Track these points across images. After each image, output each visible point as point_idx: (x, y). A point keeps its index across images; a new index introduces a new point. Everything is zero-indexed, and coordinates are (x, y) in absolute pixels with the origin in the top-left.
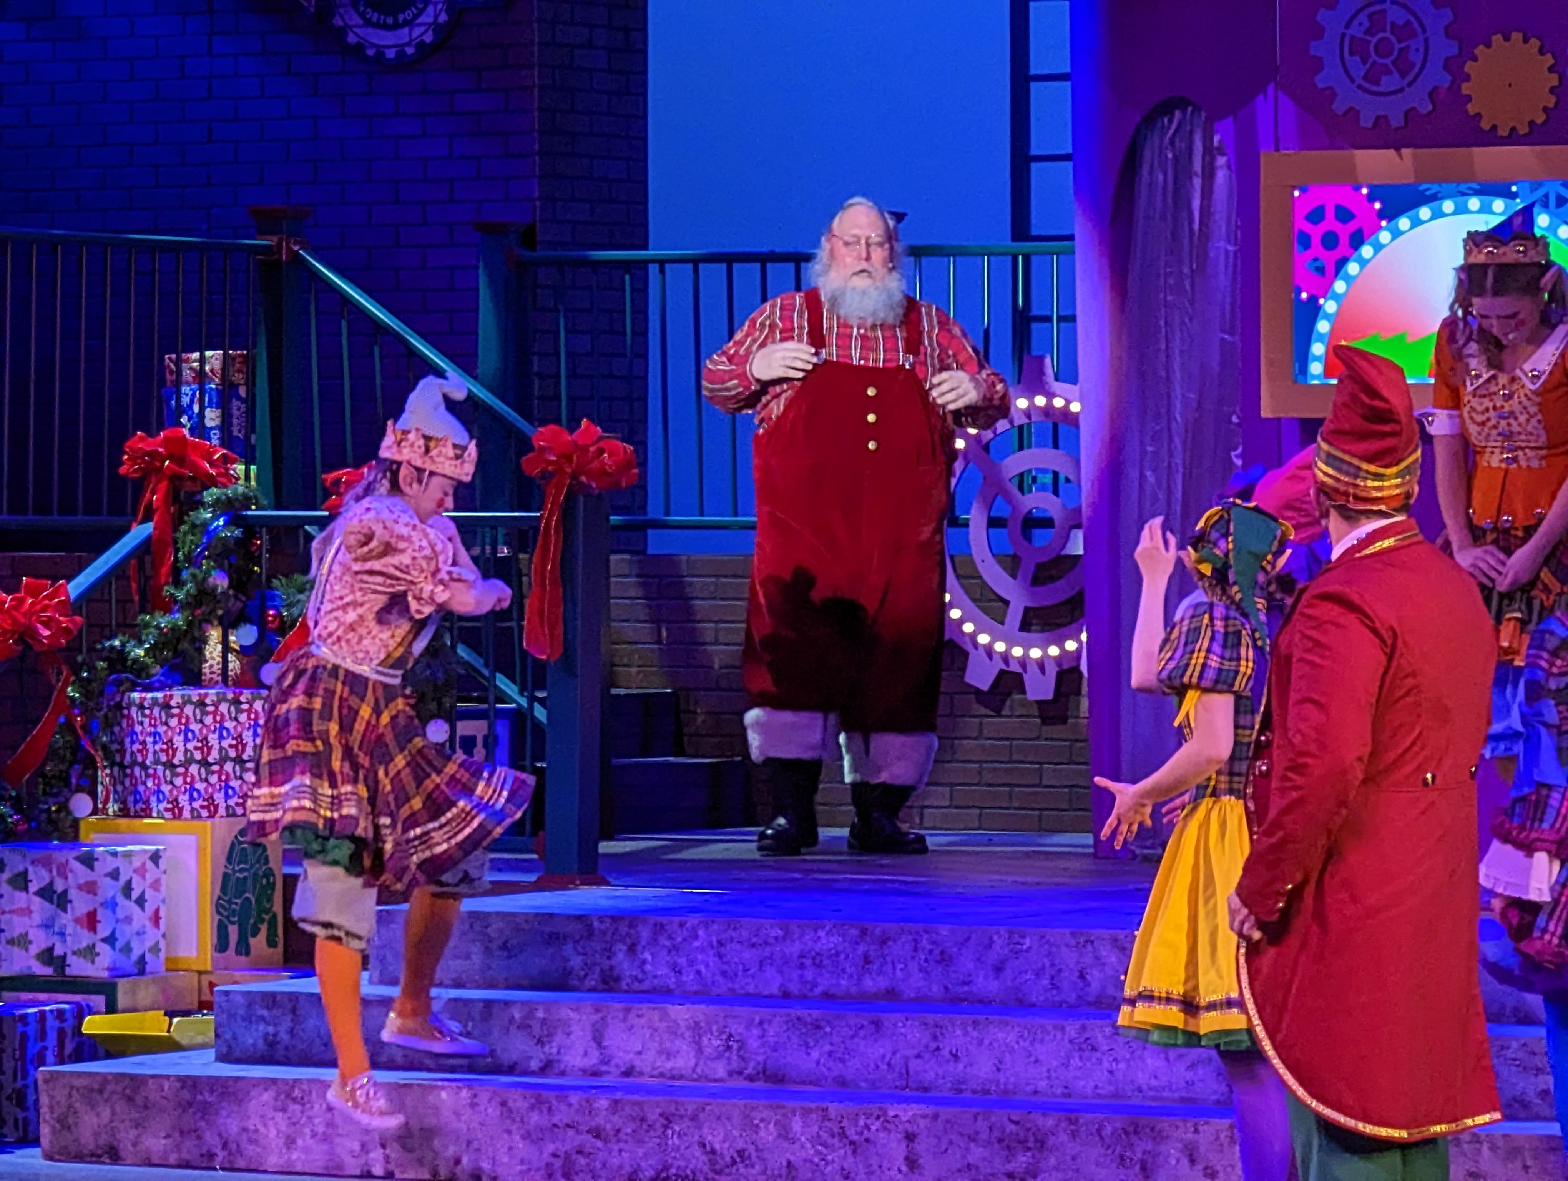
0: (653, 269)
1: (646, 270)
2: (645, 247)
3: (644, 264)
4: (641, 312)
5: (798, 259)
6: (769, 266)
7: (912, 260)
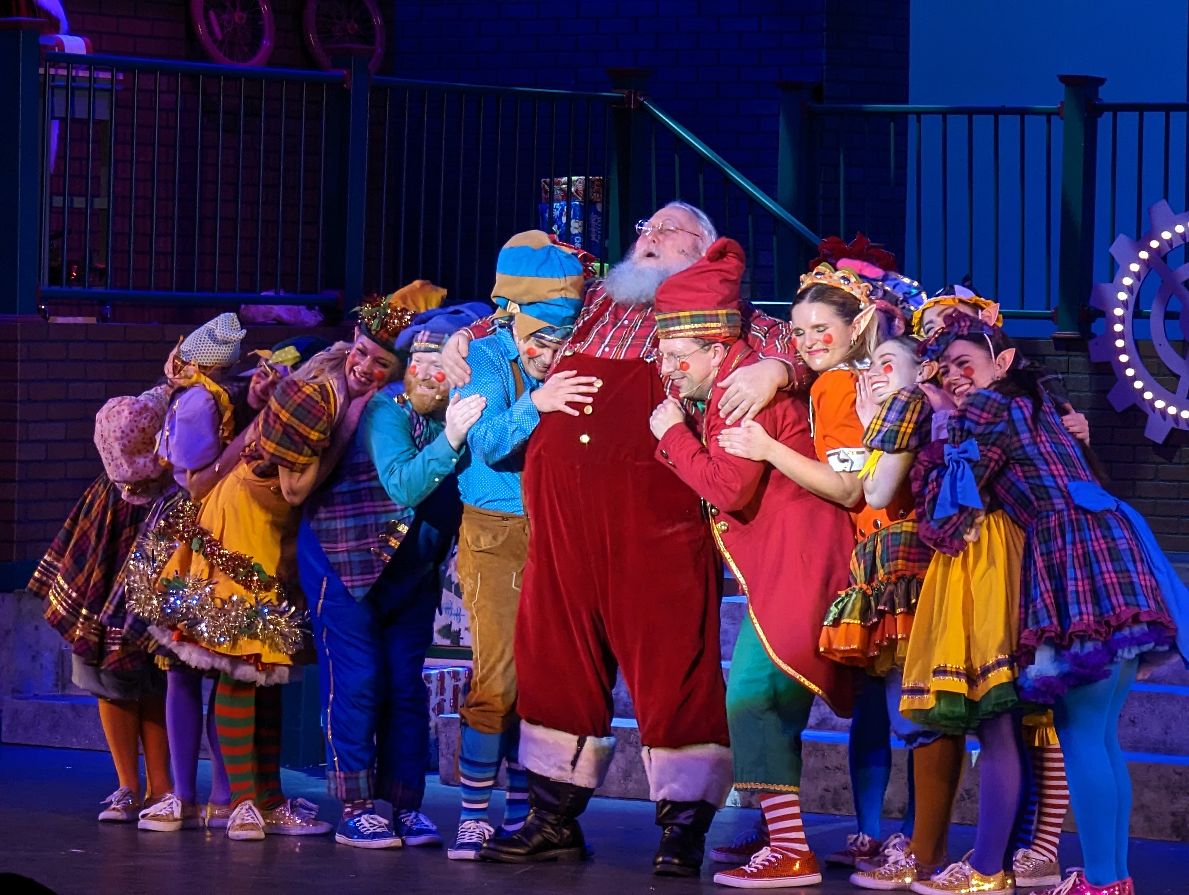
0: (912, 118)
1: (907, 119)
2: (907, 103)
3: (905, 114)
4: (902, 151)
5: (1023, 112)
6: (1001, 117)
7: (1110, 114)
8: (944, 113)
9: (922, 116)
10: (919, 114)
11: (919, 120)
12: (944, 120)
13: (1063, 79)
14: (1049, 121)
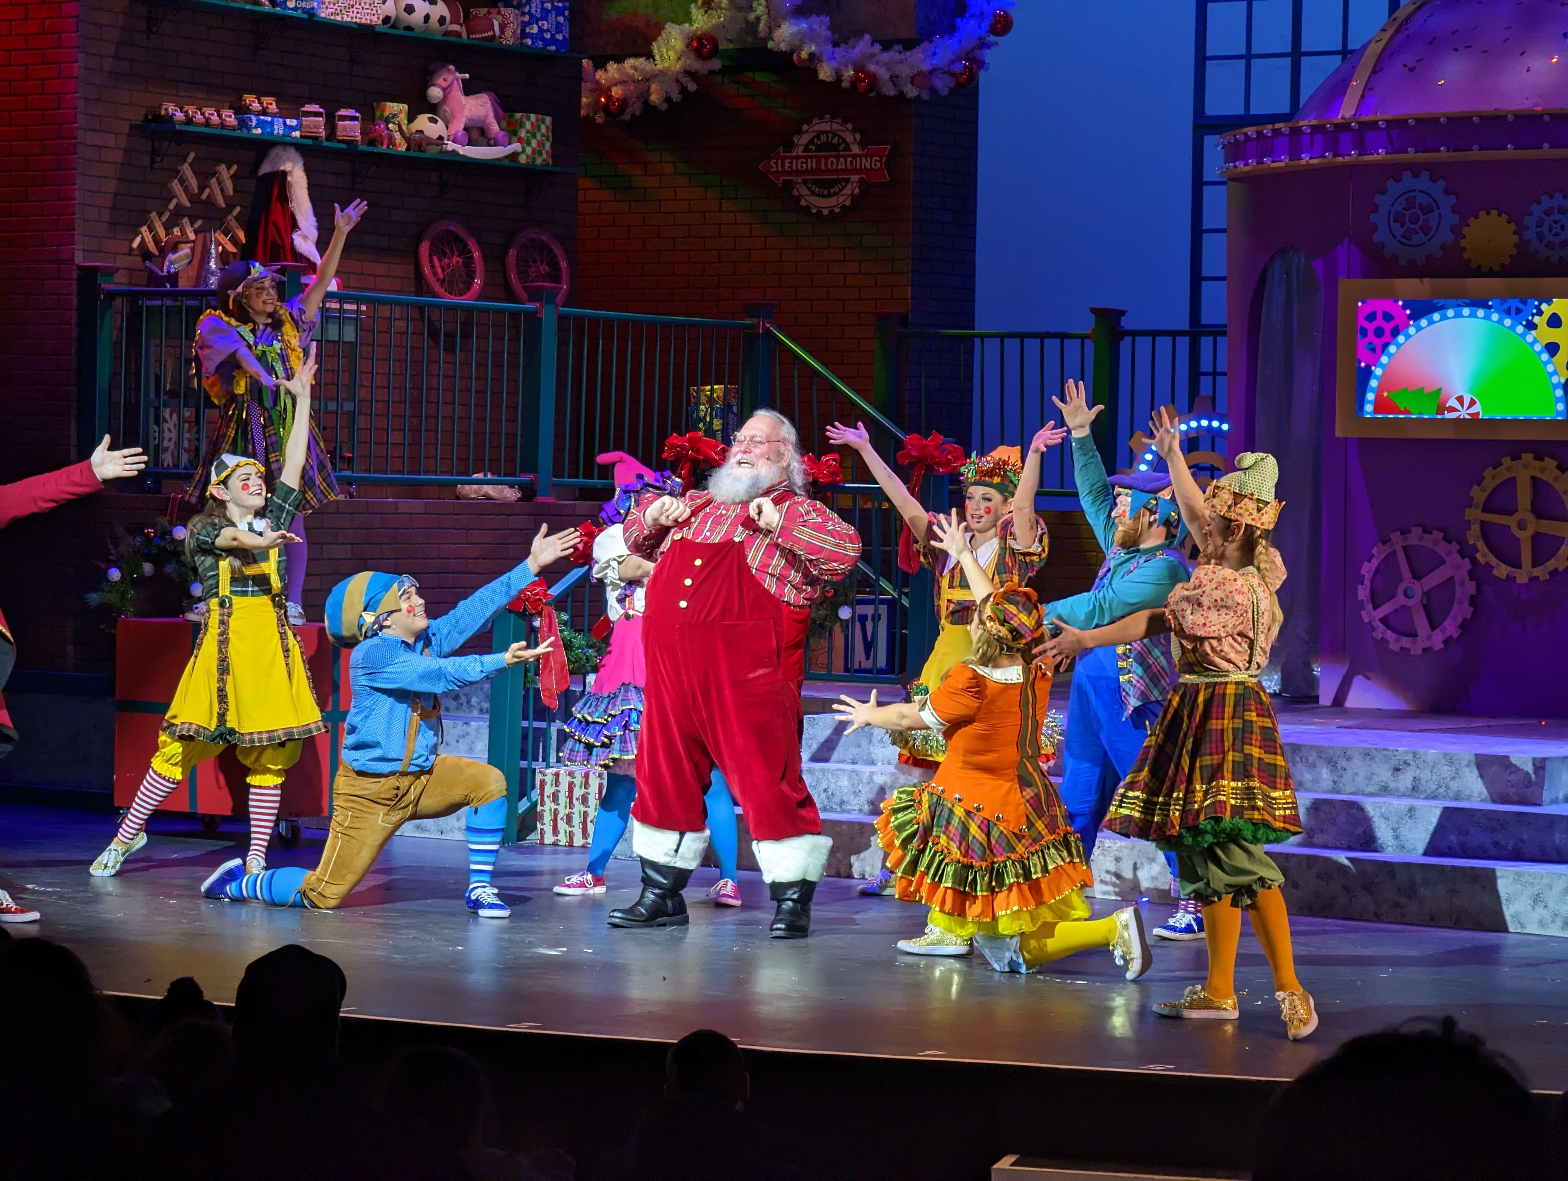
0: (977, 341)
1: (973, 341)
2: (973, 328)
3: (971, 338)
4: (970, 366)
5: (1063, 337)
6: (1046, 340)
7: (1130, 338)
8: (1002, 337)
9: (986, 340)
10: (983, 337)
11: (982, 342)
12: (1002, 342)
13: (1093, 311)
14: (1083, 343)
